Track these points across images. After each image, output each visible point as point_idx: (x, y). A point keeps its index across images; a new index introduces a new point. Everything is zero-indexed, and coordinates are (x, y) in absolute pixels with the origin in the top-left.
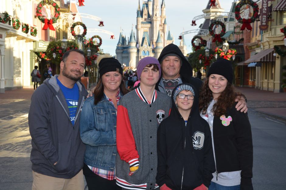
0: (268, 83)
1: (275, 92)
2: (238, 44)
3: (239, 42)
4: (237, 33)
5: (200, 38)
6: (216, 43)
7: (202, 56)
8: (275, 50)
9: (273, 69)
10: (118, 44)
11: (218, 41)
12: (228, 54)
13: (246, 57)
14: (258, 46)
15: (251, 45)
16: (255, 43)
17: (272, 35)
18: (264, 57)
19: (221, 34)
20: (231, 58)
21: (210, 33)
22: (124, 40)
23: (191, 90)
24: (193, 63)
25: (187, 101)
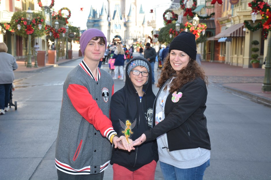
0: (238, 58)
1: (244, 68)
2: (209, 18)
3: (210, 17)
4: (209, 8)
5: (172, 12)
6: (187, 17)
7: (173, 30)
8: (245, 24)
9: (243, 44)
10: (89, 17)
11: (189, 15)
12: (198, 28)
13: (216, 32)
14: (228, 20)
15: (221, 20)
16: (226, 17)
17: (242, 10)
18: (234, 32)
19: (192, 8)
20: (201, 32)
21: (181, 7)
22: (95, 13)
23: (146, 66)
24: (164, 38)
25: (141, 78)
